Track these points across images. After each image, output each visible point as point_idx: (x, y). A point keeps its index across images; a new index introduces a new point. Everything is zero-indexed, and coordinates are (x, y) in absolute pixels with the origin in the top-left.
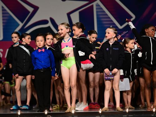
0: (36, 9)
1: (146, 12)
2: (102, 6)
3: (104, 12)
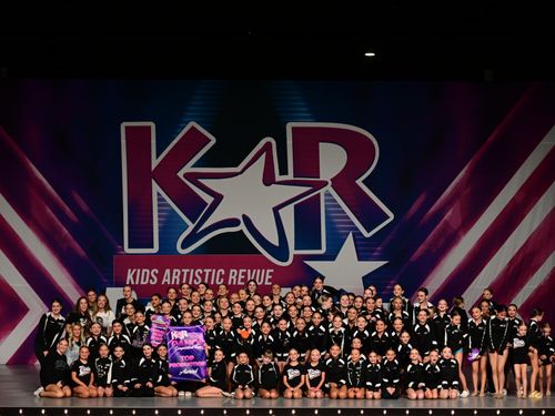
2: (336, 196)
3: (339, 206)
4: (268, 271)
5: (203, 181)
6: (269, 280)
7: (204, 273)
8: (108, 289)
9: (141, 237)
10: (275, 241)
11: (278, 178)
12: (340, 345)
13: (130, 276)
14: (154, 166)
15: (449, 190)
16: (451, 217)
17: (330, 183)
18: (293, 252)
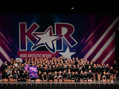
0: (40, 39)
1: (82, 42)
2: (65, 39)
3: (66, 41)
4: (51, 54)
5: (37, 35)
6: (51, 56)
7: (37, 55)
8: (16, 58)
9: (23, 47)
10: (52, 48)
11: (53, 35)
12: (66, 70)
13: (21, 56)
14: (26, 32)
15: (89, 37)
16: (90, 43)
17: (64, 36)
18: (56, 50)
